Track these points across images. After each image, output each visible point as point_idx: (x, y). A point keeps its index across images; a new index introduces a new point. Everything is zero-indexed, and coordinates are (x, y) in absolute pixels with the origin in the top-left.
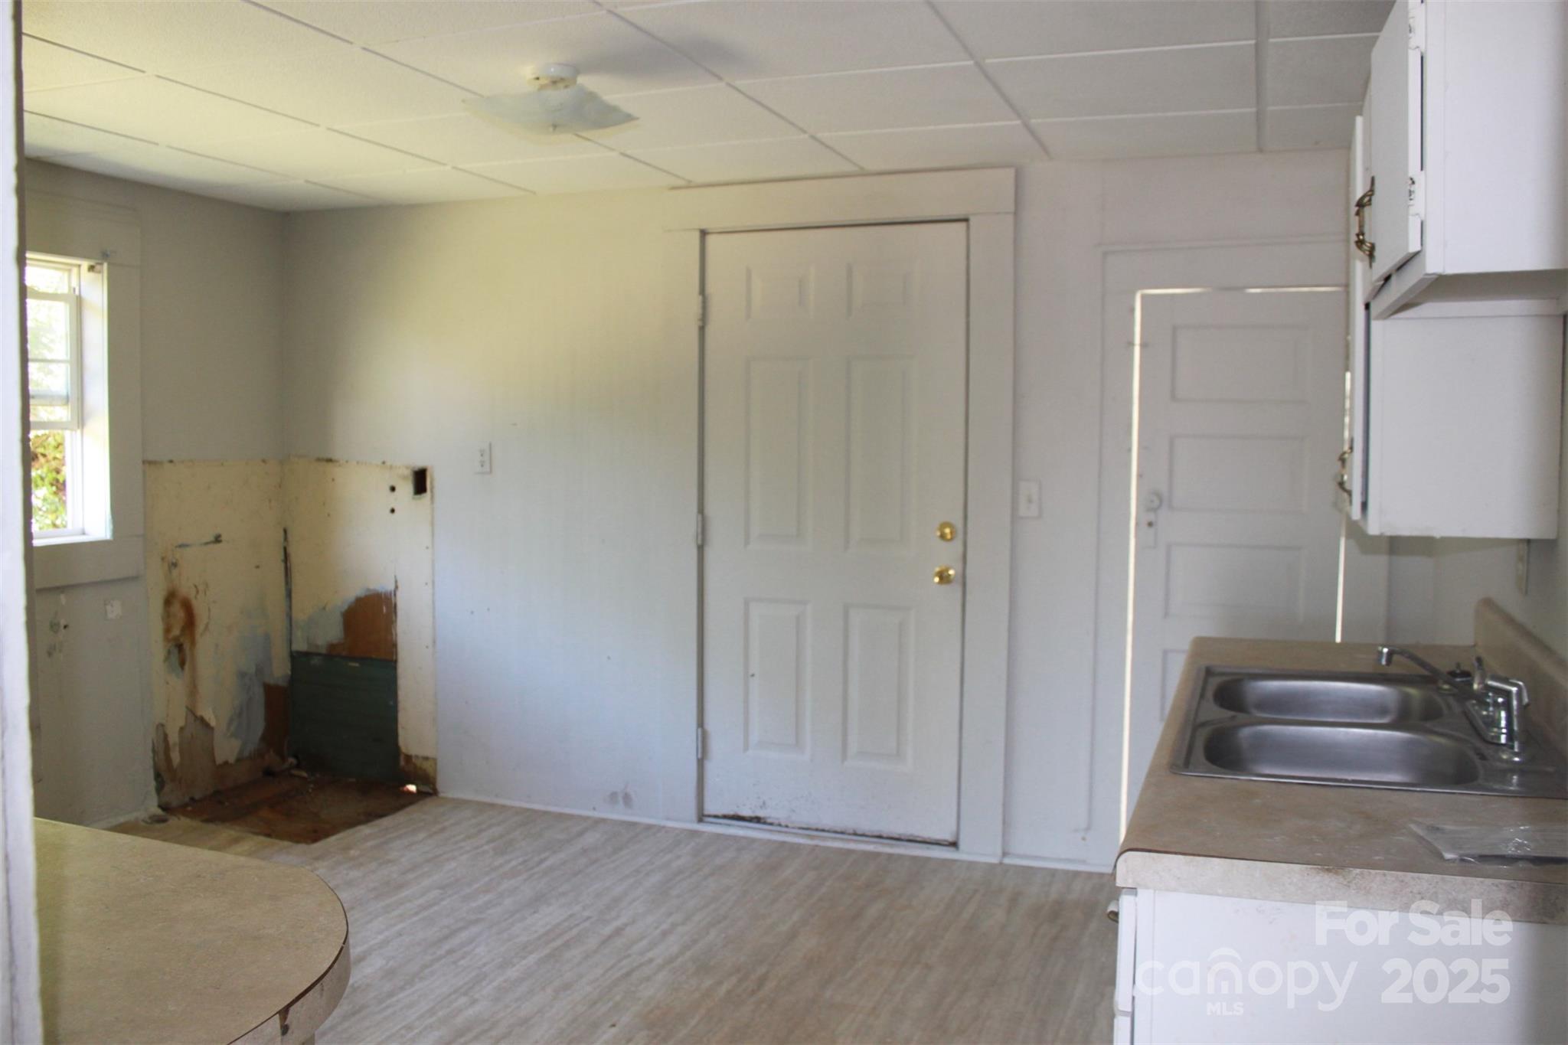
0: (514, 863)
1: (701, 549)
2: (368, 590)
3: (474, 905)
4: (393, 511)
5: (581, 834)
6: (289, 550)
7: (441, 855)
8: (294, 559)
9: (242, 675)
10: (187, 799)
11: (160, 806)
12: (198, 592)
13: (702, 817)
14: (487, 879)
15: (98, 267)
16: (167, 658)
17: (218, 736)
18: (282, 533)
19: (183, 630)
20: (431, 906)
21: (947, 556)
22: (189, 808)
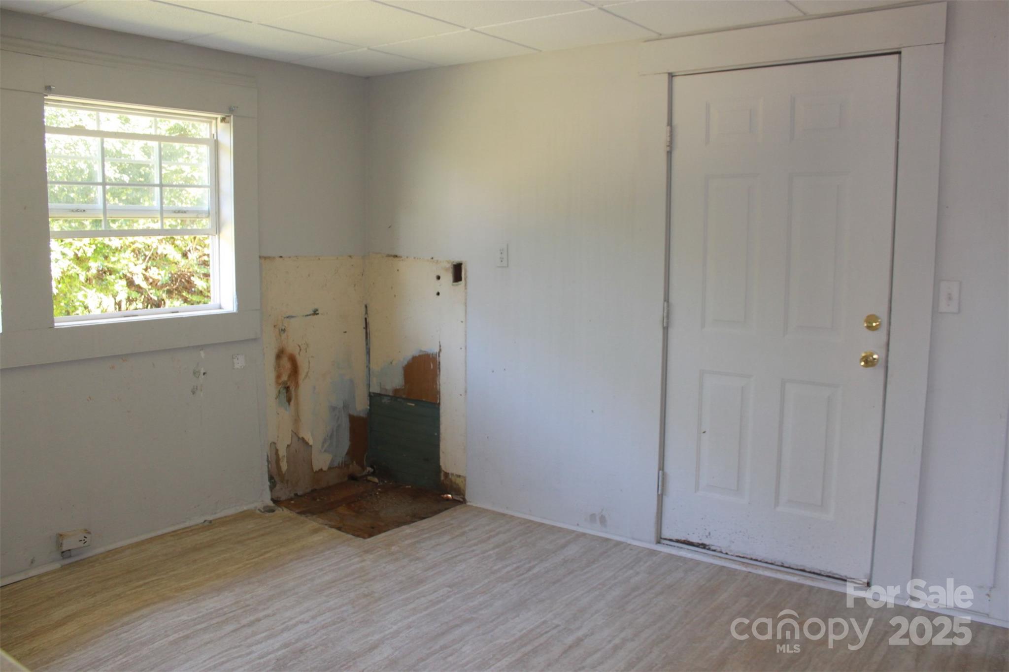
0: (509, 568)
1: (666, 329)
2: (421, 351)
3: (471, 604)
4: (438, 294)
5: (564, 546)
6: (369, 320)
7: (456, 556)
8: (372, 327)
9: (333, 409)
10: (292, 495)
11: (272, 500)
12: (300, 350)
13: (659, 540)
14: (486, 581)
15: (227, 119)
16: (277, 397)
17: (315, 452)
18: (363, 309)
19: (289, 376)
20: (439, 602)
21: (872, 342)
22: (292, 502)
